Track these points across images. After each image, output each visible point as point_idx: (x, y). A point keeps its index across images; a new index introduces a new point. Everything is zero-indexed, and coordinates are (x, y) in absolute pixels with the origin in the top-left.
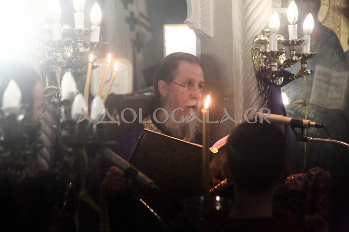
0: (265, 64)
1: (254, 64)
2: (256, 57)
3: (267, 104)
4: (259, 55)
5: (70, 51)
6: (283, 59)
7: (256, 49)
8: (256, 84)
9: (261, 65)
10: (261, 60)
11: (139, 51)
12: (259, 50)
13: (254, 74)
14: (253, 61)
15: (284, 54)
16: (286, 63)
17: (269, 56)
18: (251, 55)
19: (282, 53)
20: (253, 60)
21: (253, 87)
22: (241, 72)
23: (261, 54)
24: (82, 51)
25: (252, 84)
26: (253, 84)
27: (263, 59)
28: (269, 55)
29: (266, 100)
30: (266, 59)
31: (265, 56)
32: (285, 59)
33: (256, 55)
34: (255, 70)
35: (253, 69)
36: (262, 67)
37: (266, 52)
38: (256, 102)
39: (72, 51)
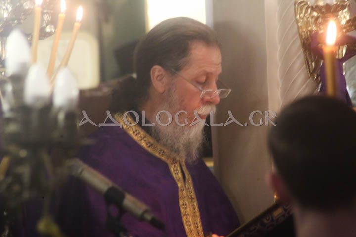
0: (316, 26)
1: (298, 27)
2: (302, 15)
3: (321, 89)
4: (306, 12)
5: (7, 9)
6: (344, 17)
7: (301, 3)
8: (302, 58)
9: (309, 28)
10: (310, 19)
11: (107, 20)
12: (306, 4)
13: (298, 43)
14: (297, 22)
15: (346, 10)
16: (350, 23)
17: (323, 13)
18: (293, 12)
19: (343, 7)
20: (296, 19)
21: (297, 65)
22: (277, 40)
23: (309, 11)
24: (27, 8)
25: (295, 58)
26: (298, 58)
27: (313, 17)
28: (324, 10)
29: (319, 84)
30: (317, 18)
31: (315, 14)
32: (348, 18)
33: (301, 12)
34: (300, 35)
35: (298, 35)
36: (311, 31)
37: (317, 7)
38: (304, 86)
39: (10, 9)
